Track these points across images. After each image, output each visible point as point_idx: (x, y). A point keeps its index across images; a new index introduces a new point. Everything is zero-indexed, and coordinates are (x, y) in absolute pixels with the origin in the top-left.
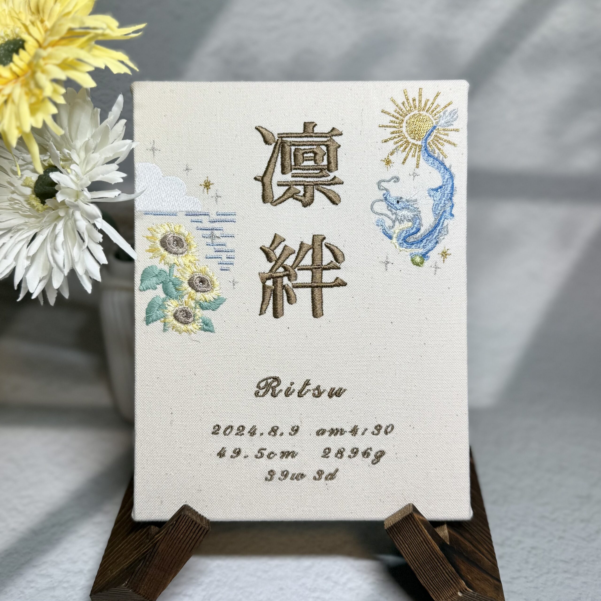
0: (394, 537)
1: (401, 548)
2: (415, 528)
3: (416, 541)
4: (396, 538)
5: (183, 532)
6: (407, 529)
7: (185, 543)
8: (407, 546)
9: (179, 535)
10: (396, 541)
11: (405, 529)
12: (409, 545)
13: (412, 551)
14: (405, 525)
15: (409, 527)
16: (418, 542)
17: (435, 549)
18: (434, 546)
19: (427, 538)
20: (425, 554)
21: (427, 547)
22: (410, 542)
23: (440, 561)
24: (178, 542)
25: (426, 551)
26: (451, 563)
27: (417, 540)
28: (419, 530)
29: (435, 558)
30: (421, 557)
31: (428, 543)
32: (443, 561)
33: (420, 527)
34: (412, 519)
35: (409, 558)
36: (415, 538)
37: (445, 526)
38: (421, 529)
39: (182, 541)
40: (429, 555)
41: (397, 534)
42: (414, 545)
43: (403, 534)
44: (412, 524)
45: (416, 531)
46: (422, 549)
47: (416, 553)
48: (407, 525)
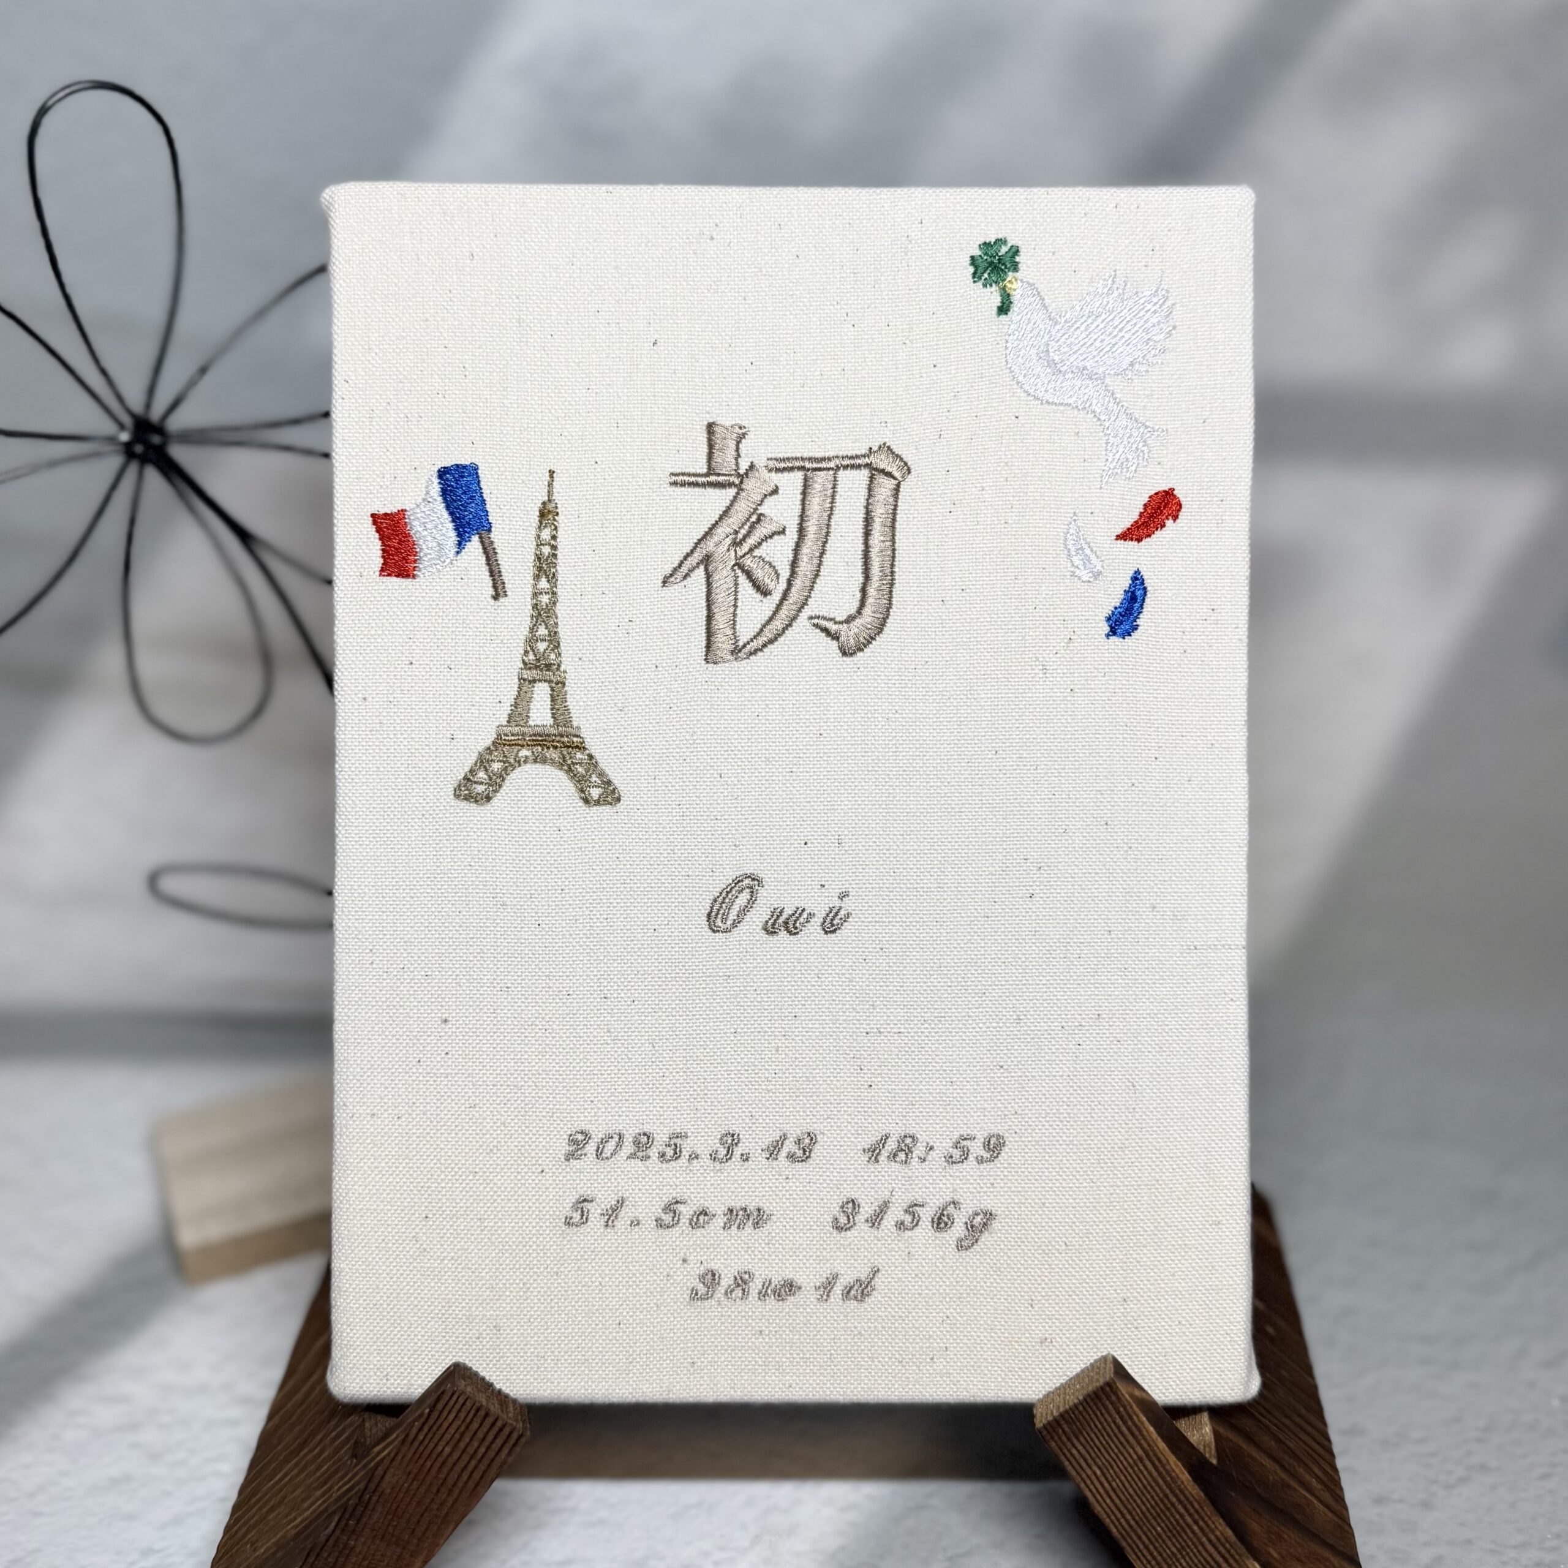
0: (1061, 1449)
1: (1083, 1480)
2: (1121, 1423)
3: (1125, 1458)
4: (1069, 1451)
5: (451, 1439)
6: (1099, 1426)
7: (458, 1469)
8: (1098, 1472)
9: (440, 1448)
10: (1068, 1460)
11: (1093, 1426)
12: (1105, 1471)
13: (1114, 1484)
14: (1093, 1416)
15: (1103, 1420)
16: (1131, 1461)
17: (1179, 1477)
18: (1174, 1471)
19: (1155, 1448)
20: (1149, 1493)
21: (1155, 1474)
22: (1107, 1460)
23: (1192, 1511)
24: (438, 1464)
25: (1153, 1484)
26: (1223, 1516)
27: (1126, 1455)
28: (1134, 1428)
29: (1177, 1504)
30: (1139, 1501)
31: (1157, 1463)
32: (1200, 1510)
33: (1135, 1418)
34: (1114, 1398)
35: (1104, 1505)
36: (1121, 1448)
37: (1205, 1417)
38: (1139, 1424)
39: (449, 1464)
40: (1161, 1495)
41: (1069, 1439)
42: (1117, 1470)
43: (1088, 1439)
44: (1113, 1412)
45: (1124, 1429)
46: (1143, 1479)
47: (1124, 1490)
48: (1098, 1413)
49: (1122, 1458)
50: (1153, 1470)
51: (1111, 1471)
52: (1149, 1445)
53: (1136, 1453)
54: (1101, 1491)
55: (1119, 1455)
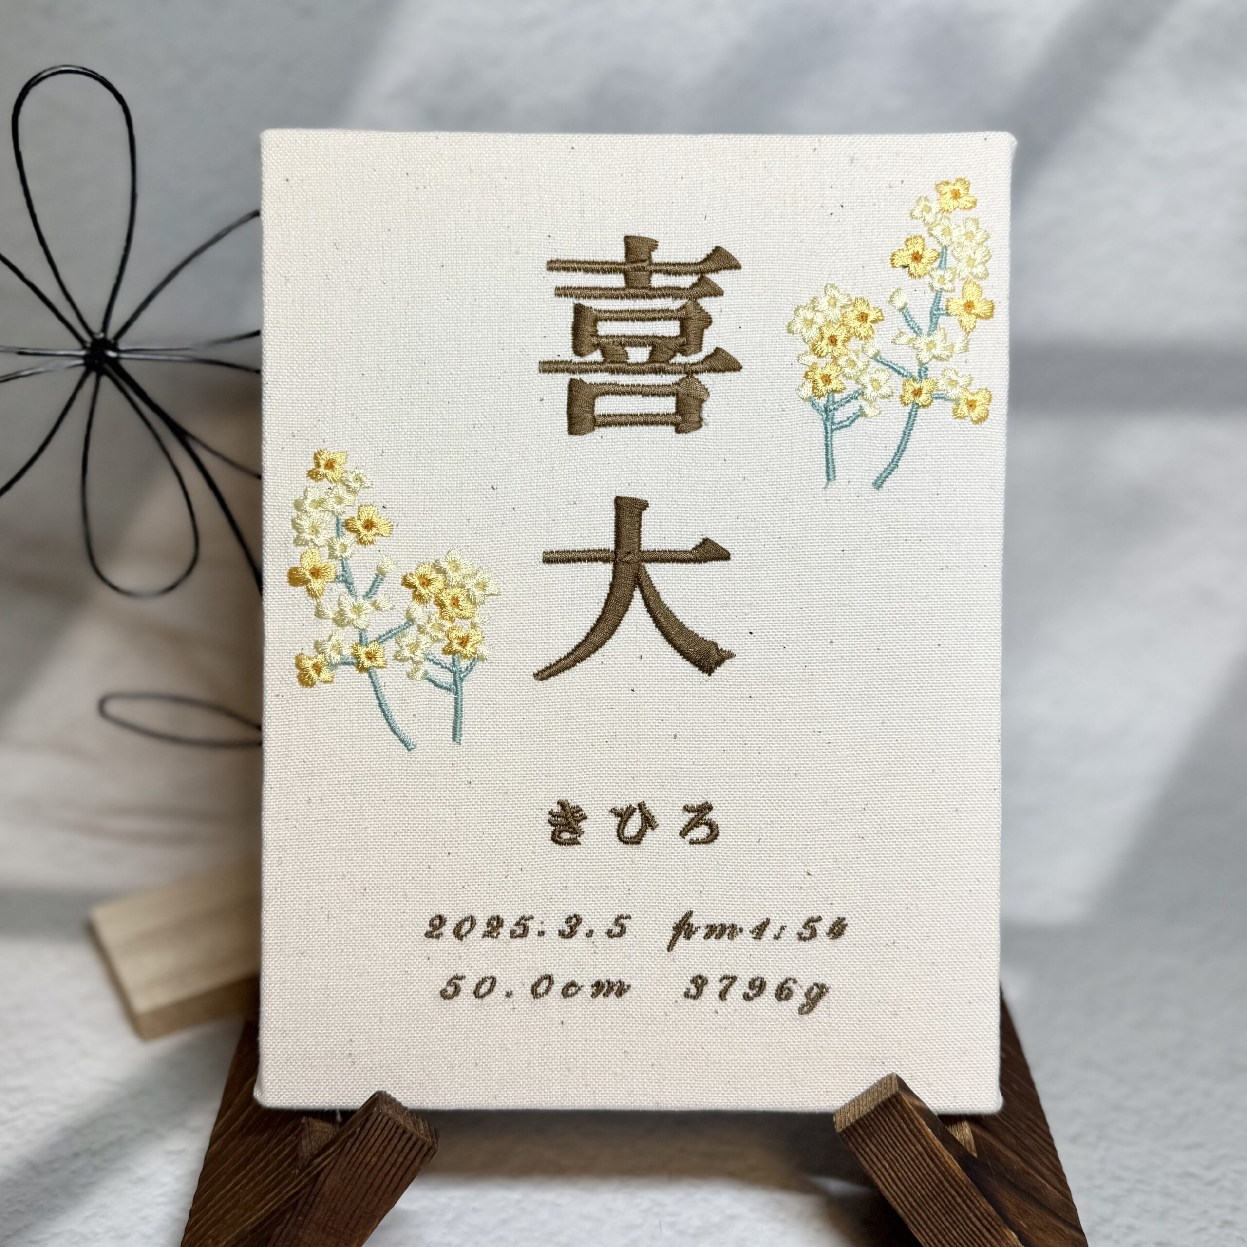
0: (857, 1148)
1: (875, 1172)
2: (905, 1126)
3: (909, 1154)
4: (863, 1149)
5: (377, 1151)
6: (888, 1129)
7: (382, 1175)
8: (887, 1166)
9: (368, 1158)
10: (862, 1156)
11: (882, 1128)
12: (892, 1164)
13: (900, 1174)
14: (882, 1121)
15: (891, 1125)
16: (913, 1156)
17: (951, 1167)
18: (947, 1162)
19: (932, 1145)
20: (928, 1182)
21: (932, 1165)
22: (894, 1157)
23: (961, 1193)
24: (366, 1172)
25: (930, 1173)
26: (986, 1196)
27: (910, 1152)
28: (915, 1130)
29: (949, 1188)
30: (919, 1187)
31: (933, 1156)
32: (968, 1192)
33: (916, 1122)
34: (899, 1107)
35: (892, 1191)
36: (905, 1146)
37: (967, 1123)
38: (919, 1127)
39: (375, 1171)
40: (937, 1182)
41: (863, 1141)
42: (902, 1163)
43: (879, 1140)
44: (898, 1118)
45: (907, 1131)
46: (922, 1169)
47: (907, 1179)
48: (887, 1120)
49: (906, 1154)
50: (931, 1163)
51: (897, 1164)
52: (927, 1143)
53: (917, 1149)
54: (890, 1180)
55: (904, 1151)
